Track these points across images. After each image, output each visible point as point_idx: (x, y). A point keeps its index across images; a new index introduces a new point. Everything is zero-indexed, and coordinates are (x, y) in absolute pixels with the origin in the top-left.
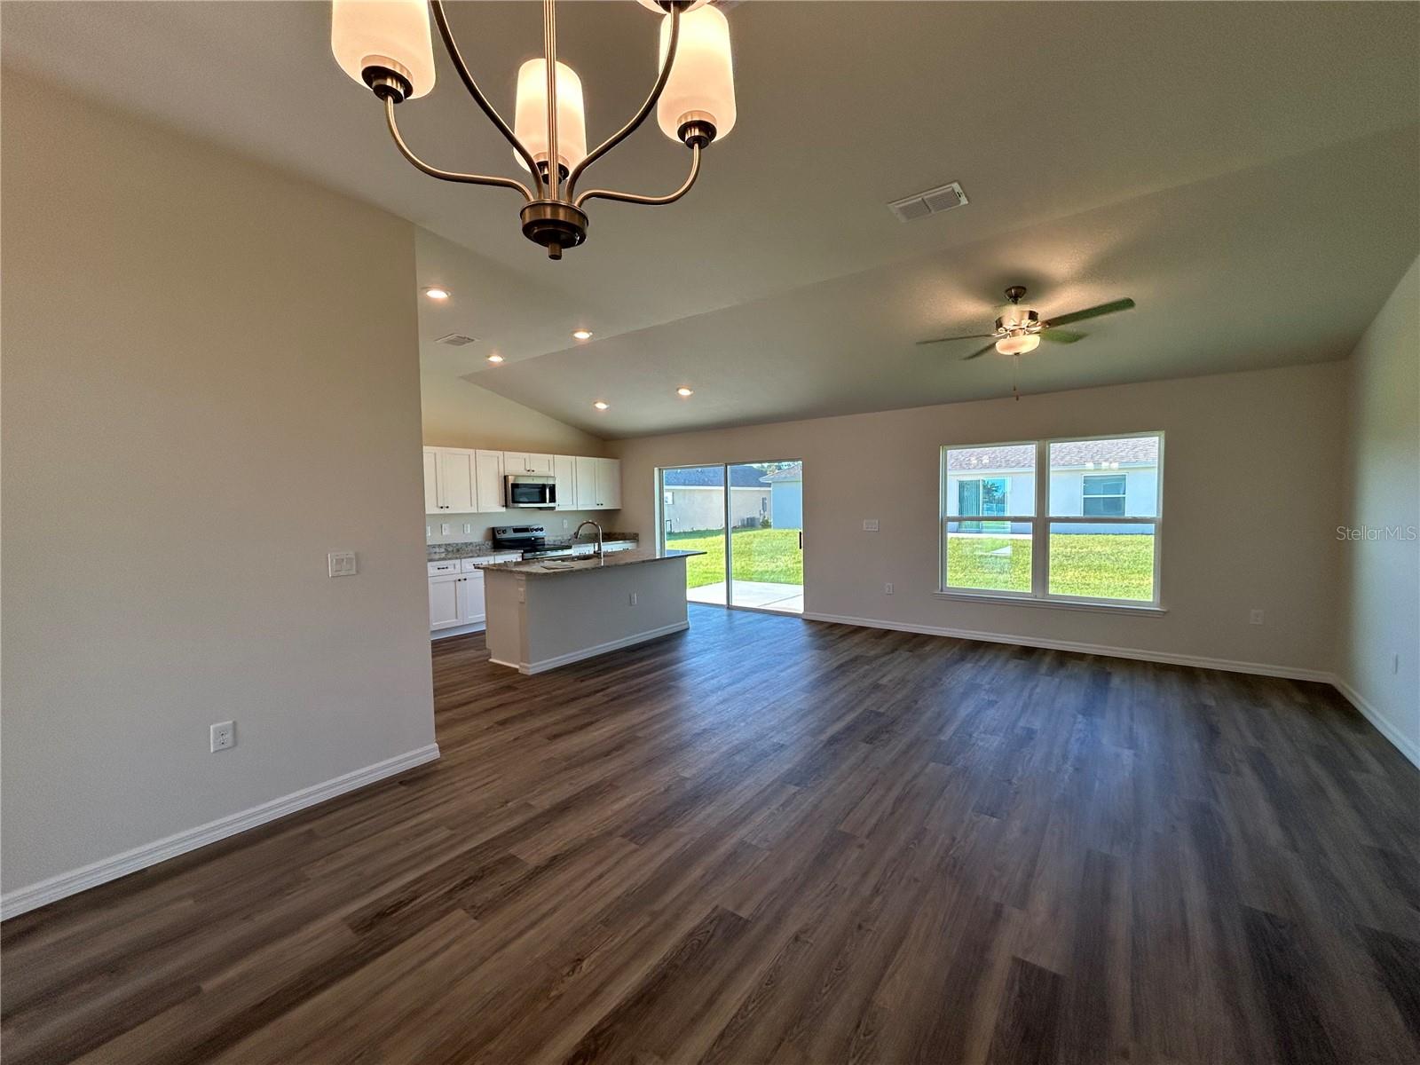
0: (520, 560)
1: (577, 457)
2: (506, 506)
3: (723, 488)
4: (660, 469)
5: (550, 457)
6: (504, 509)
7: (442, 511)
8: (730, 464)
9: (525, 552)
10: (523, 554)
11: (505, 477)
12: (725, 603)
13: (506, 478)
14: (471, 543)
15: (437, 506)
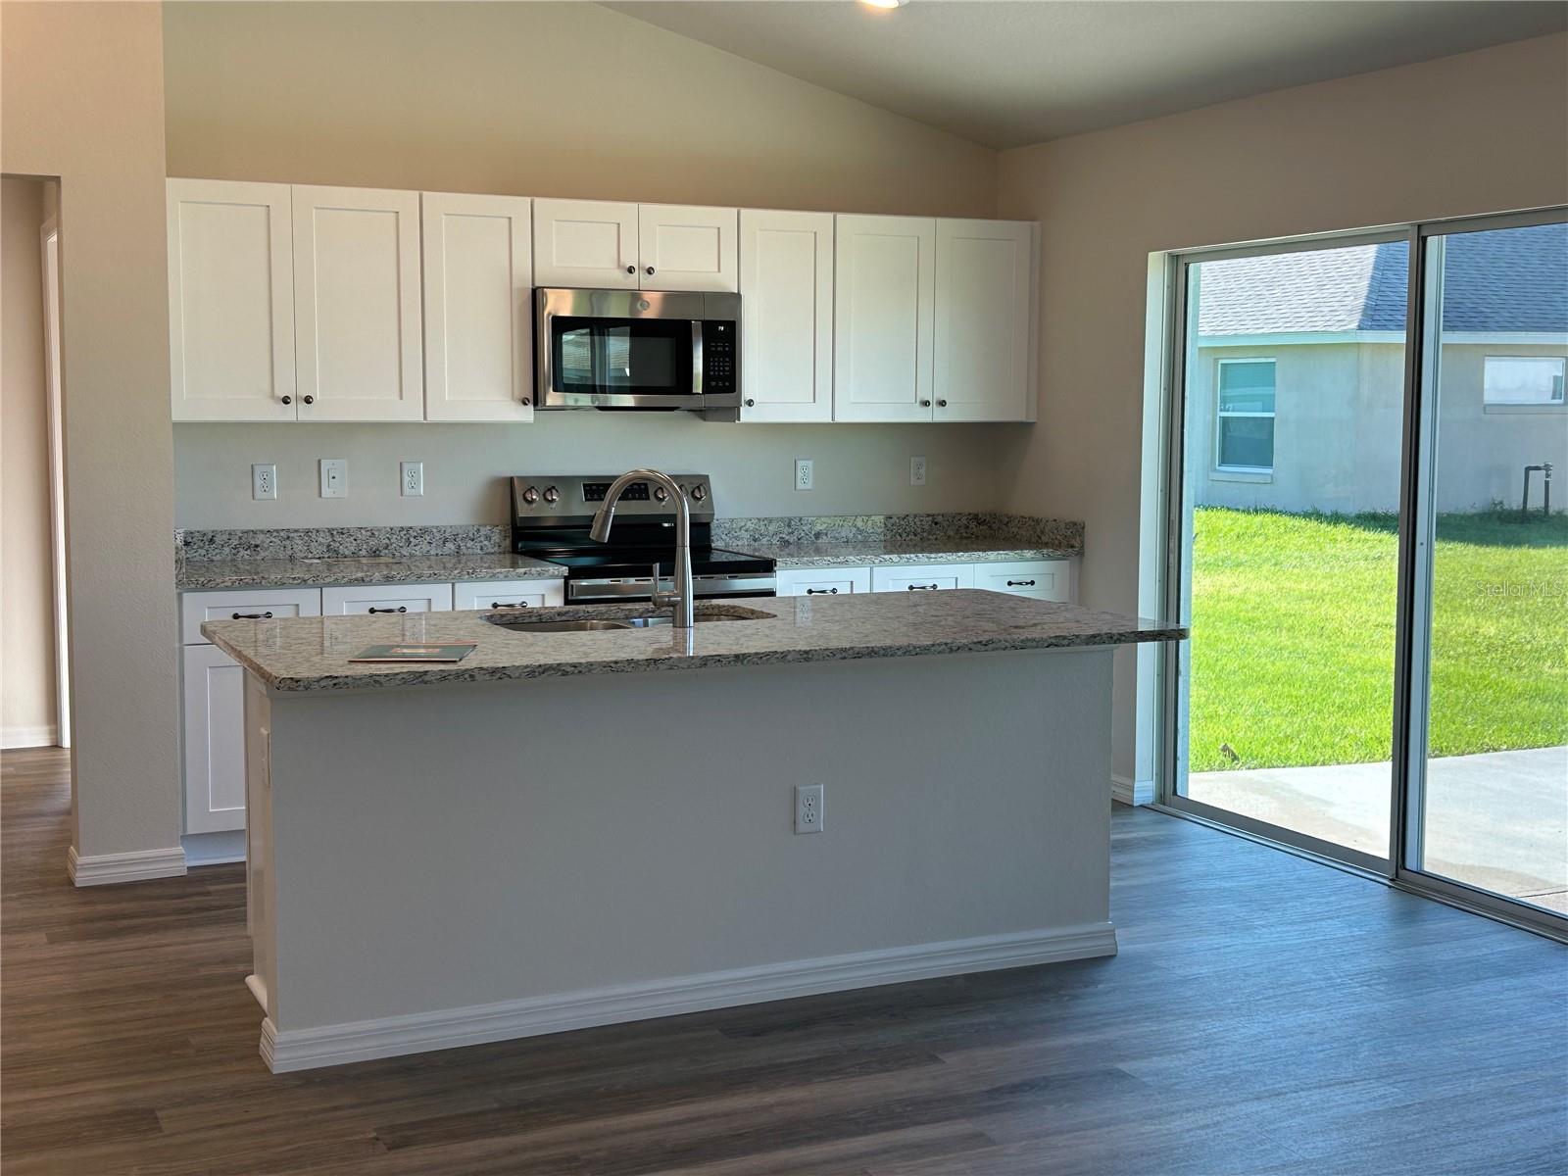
0: (556, 601)
1: (844, 219)
2: (536, 400)
3: (1400, 337)
4: (1175, 259)
5: (726, 215)
6: (528, 414)
7: (288, 414)
8: (1441, 228)
9: (575, 573)
10: (566, 579)
11: (535, 292)
12: (1380, 846)
13: (536, 296)
14: (424, 531)
15: (273, 396)
